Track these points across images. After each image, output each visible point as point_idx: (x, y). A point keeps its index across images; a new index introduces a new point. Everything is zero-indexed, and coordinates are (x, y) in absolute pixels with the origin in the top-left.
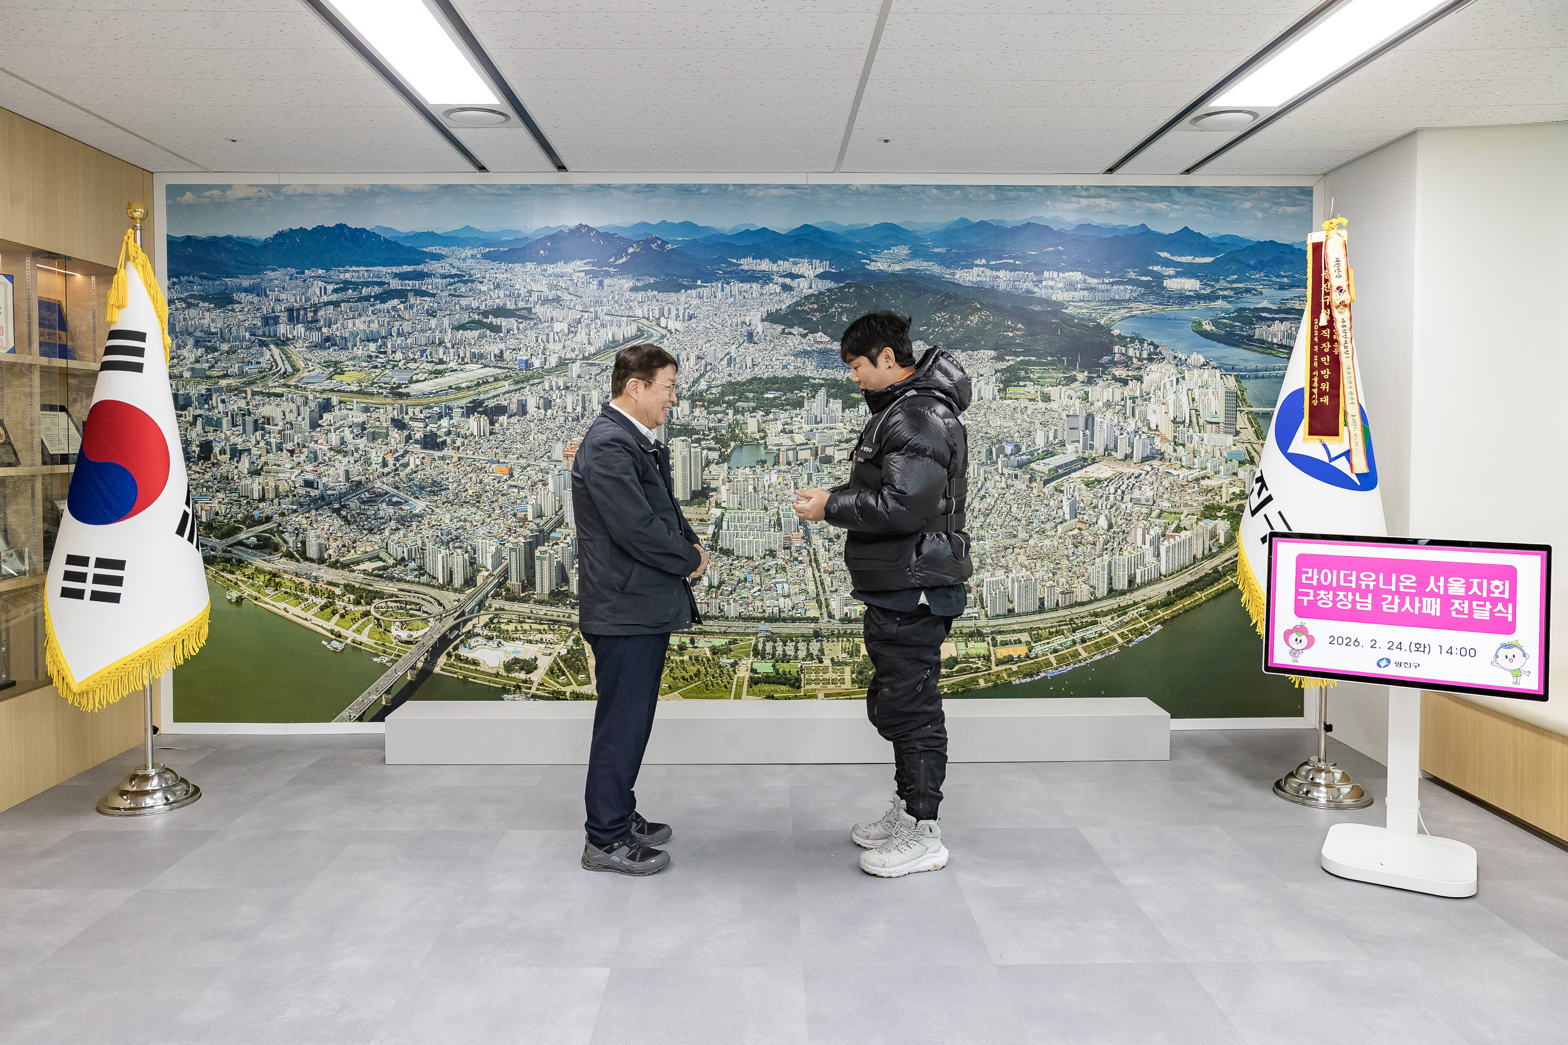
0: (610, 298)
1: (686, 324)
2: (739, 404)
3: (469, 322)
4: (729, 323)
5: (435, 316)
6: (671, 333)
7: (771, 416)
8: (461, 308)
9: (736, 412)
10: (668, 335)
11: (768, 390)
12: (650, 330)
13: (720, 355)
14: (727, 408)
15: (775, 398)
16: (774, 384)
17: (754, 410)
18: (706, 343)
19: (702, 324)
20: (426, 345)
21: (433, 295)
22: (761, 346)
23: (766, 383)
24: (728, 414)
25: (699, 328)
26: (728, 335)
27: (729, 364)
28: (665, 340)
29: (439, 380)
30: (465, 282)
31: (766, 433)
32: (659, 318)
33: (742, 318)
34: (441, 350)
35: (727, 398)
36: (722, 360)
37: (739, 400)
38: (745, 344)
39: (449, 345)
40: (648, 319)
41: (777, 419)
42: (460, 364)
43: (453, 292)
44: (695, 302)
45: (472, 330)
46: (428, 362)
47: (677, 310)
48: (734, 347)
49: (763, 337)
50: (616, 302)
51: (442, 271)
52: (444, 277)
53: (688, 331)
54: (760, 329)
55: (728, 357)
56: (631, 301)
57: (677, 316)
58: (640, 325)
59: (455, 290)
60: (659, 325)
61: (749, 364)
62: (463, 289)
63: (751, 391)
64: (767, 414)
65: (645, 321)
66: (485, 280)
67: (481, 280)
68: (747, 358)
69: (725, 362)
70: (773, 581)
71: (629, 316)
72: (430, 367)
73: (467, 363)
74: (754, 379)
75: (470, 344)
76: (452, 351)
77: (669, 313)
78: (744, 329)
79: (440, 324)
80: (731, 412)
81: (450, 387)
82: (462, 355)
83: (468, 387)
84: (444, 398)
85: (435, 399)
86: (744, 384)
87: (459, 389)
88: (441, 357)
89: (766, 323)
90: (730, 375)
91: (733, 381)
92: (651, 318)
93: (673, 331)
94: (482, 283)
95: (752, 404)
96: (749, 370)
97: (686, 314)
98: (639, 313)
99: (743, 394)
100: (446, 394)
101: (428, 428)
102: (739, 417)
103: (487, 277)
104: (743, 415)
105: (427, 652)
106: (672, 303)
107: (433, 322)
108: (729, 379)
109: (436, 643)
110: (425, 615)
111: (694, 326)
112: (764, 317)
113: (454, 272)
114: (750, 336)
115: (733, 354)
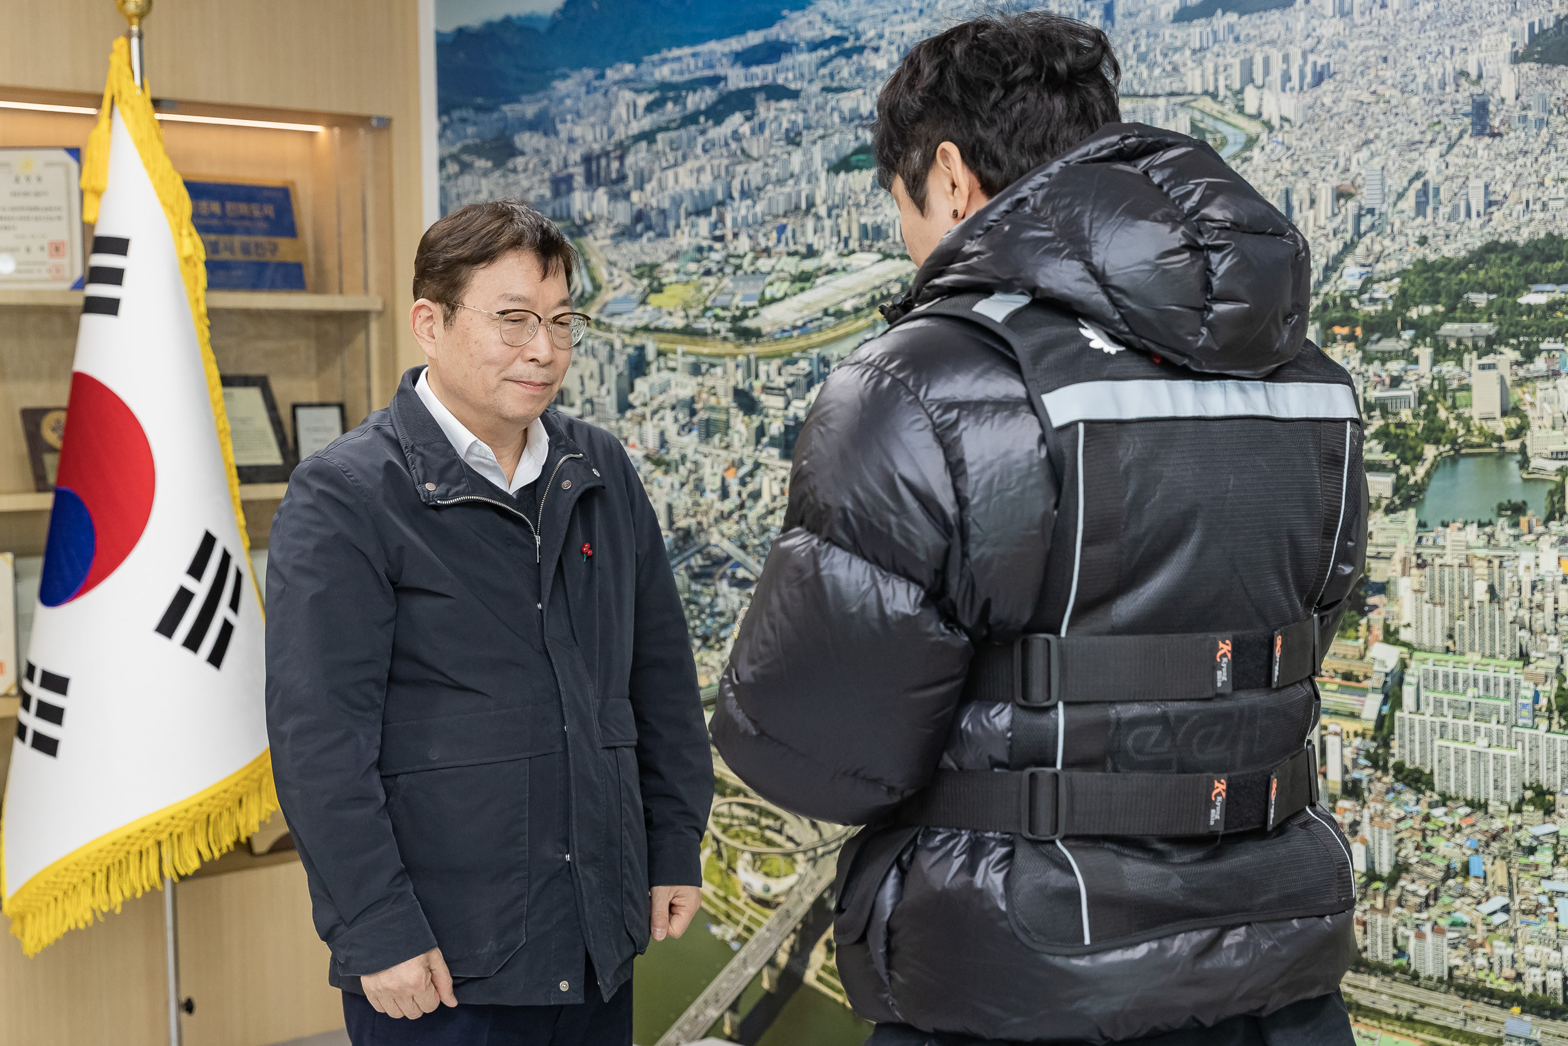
0: (1130, 50)
1: (1308, 99)
2: (1448, 328)
3: (857, 152)
4: (1421, 79)
5: (798, 144)
6: (1271, 128)
7: (1540, 364)
8: (843, 119)
9: (1441, 353)
10: (1264, 137)
11: (1531, 280)
12: (1221, 127)
13: (1396, 183)
14: (1414, 343)
15: (1552, 307)
16: (1550, 259)
17: (1491, 344)
18: (1358, 148)
19: (1350, 92)
20: (785, 215)
21: (794, 95)
22: (1511, 142)
23: (1527, 258)
24: (1416, 361)
25: (1342, 106)
26: (1418, 117)
27: (1420, 208)
28: (1256, 152)
29: (808, 296)
30: (847, 54)
31: (1523, 417)
32: (1241, 91)
33: (1458, 62)
34: (810, 223)
35: (1414, 313)
36: (1401, 196)
37: (1449, 316)
38: (1467, 140)
39: (822, 211)
40: (1214, 96)
41: (1556, 374)
42: (841, 255)
43: (828, 82)
44: (1330, 28)
45: (860, 168)
46: (790, 254)
47: (1286, 59)
48: (1434, 152)
49: (1517, 112)
50: (1142, 58)
51: (809, 34)
52: (813, 46)
53: (1312, 118)
54: (1507, 90)
55: (1418, 185)
56: (1176, 50)
57: (1286, 78)
58: (1198, 116)
59: (832, 76)
60: (1240, 109)
61: (1478, 203)
62: (845, 73)
63: (1482, 287)
64: (1529, 356)
65: (1207, 103)
66: (883, 43)
67: (874, 44)
68: (1472, 183)
69: (1409, 203)
70: (1547, 886)
71: (1172, 94)
72: (792, 265)
73: (853, 252)
74: (1492, 248)
75: (858, 205)
76: (828, 223)
77: (1266, 73)
78: (1468, 89)
79: (807, 163)
80: (1424, 353)
81: (826, 312)
82: (844, 233)
83: (857, 310)
84: (816, 338)
85: (802, 343)
86: (1460, 266)
87: (840, 314)
88: (810, 241)
89: (1525, 67)
90: (1423, 241)
91: (1432, 257)
92: (1222, 92)
93: (1276, 122)
94: (876, 50)
95: (1486, 328)
96: (1475, 222)
97: (1308, 70)
98: (1194, 81)
99: (1459, 296)
100: (819, 329)
101: (791, 412)
102: (1448, 368)
103: (887, 34)
104: (1460, 362)
105: (794, 931)
106: (1272, 42)
107: (796, 159)
108: (1420, 252)
109: (807, 915)
110: (790, 846)
111: (1327, 101)
112: (1520, 48)
113: (830, 31)
114: (1480, 110)
115: (1432, 176)
